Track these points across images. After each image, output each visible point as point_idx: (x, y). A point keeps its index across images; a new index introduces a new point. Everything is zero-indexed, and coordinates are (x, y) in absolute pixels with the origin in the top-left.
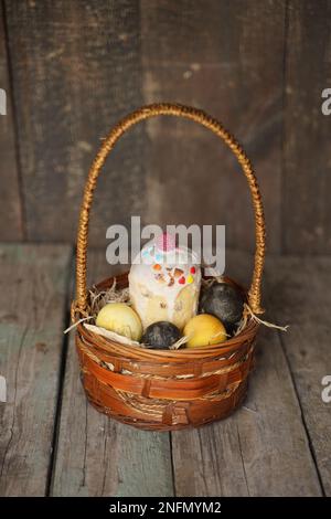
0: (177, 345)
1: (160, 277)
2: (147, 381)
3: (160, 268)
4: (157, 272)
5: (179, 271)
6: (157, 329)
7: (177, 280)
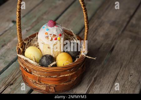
0: (51, 65)
1: (47, 37)
2: (39, 77)
3: (48, 34)
4: (46, 35)
5: (54, 35)
6: (45, 58)
7: (54, 38)
